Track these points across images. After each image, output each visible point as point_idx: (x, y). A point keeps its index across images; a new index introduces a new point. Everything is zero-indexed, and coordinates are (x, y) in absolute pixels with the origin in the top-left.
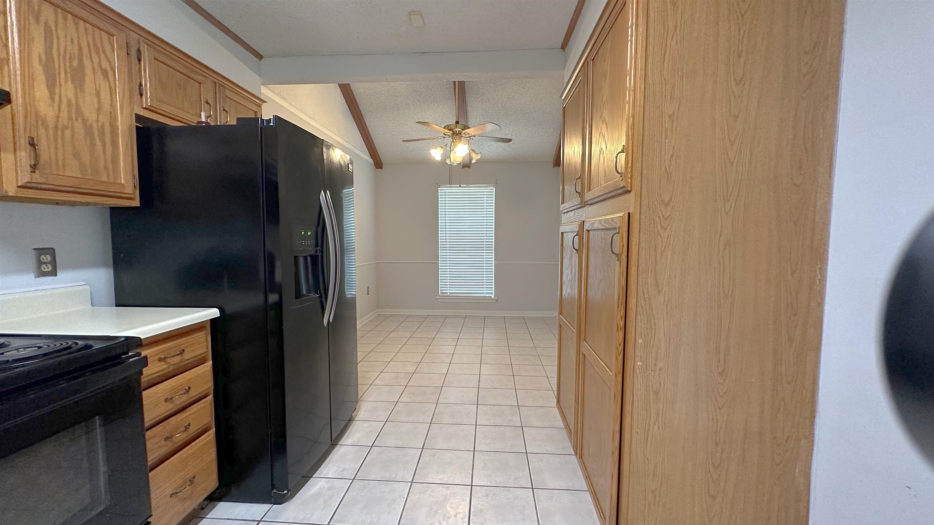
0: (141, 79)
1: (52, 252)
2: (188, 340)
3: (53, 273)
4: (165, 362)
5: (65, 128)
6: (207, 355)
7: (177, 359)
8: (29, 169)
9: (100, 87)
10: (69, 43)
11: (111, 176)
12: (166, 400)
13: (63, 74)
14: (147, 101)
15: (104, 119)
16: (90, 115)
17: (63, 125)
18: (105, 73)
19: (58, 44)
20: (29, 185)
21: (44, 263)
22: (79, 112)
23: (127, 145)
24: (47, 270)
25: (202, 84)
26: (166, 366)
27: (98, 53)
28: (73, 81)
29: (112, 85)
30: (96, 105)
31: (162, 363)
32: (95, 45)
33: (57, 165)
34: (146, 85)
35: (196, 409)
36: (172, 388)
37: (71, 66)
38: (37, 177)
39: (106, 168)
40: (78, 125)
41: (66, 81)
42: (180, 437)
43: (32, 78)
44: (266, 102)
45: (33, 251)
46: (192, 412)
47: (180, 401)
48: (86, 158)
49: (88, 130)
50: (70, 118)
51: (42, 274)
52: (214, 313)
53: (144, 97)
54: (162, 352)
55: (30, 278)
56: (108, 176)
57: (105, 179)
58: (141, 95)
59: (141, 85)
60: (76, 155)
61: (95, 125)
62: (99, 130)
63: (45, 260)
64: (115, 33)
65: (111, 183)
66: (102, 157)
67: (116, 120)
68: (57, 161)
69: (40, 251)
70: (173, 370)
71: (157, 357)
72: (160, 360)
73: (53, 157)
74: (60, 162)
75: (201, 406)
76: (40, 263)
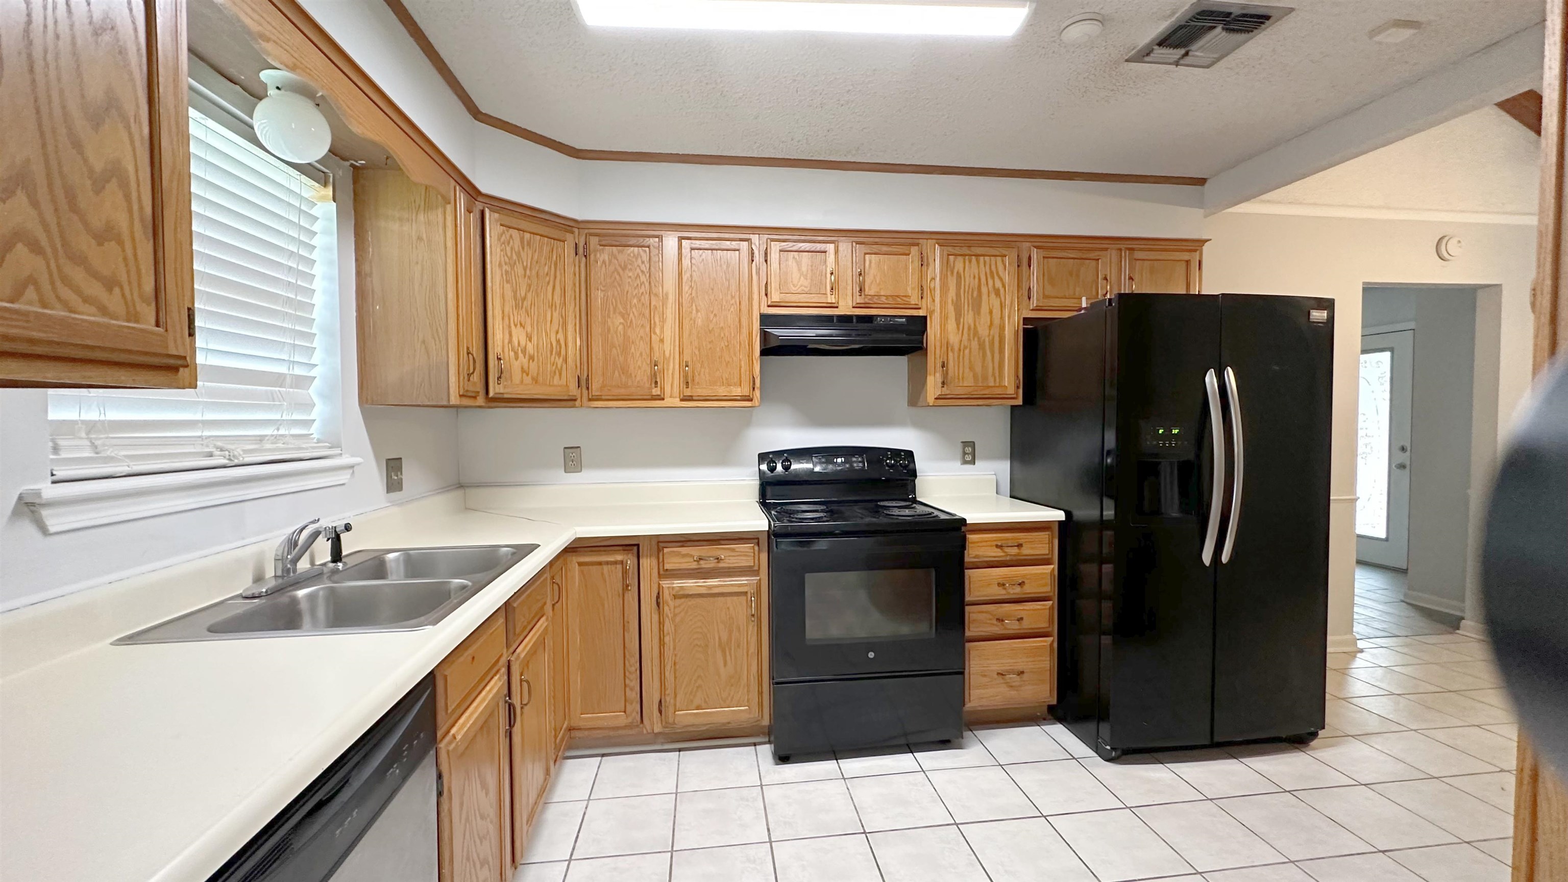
0: (1030, 283)
1: (972, 444)
2: (1029, 537)
3: (973, 462)
4: (1002, 549)
5: (965, 348)
6: (1052, 558)
7: (1015, 551)
8: (940, 385)
9: (993, 306)
10: (972, 279)
11: (998, 380)
12: (999, 584)
13: (966, 306)
14: (1034, 303)
15: (995, 332)
16: (983, 331)
17: (964, 345)
18: (997, 293)
19: (965, 282)
20: (940, 397)
21: (968, 454)
22: (976, 333)
23: (1012, 350)
24: (968, 459)
25: (1100, 260)
26: (1002, 554)
27: (993, 278)
28: (973, 310)
29: (1003, 300)
30: (989, 323)
31: (999, 550)
32: (991, 272)
33: (959, 379)
34: (1033, 287)
35: (1031, 607)
36: (1005, 576)
37: (972, 296)
38: (945, 391)
39: (993, 375)
40: (975, 344)
41: (968, 311)
42: (1011, 626)
43: (946, 318)
44: (1211, 240)
45: (962, 444)
46: (1025, 608)
47: (1016, 592)
48: (978, 369)
49: (981, 346)
50: (969, 340)
51: (965, 462)
52: (1060, 515)
53: (1031, 299)
54: (1000, 540)
55: (958, 464)
56: (995, 380)
57: (992, 384)
58: (1029, 298)
59: (1030, 288)
60: (971, 368)
61: (987, 339)
62: (989, 342)
63: (968, 452)
64: (1006, 253)
65: (997, 387)
66: (990, 365)
67: (1004, 330)
68: (959, 376)
69: (966, 444)
70: (1009, 561)
71: (995, 543)
72: (997, 546)
73: (956, 374)
74: (960, 377)
75: (1039, 607)
76: (965, 453)
